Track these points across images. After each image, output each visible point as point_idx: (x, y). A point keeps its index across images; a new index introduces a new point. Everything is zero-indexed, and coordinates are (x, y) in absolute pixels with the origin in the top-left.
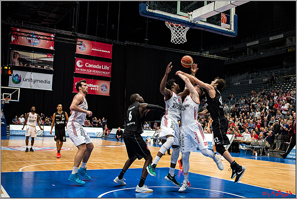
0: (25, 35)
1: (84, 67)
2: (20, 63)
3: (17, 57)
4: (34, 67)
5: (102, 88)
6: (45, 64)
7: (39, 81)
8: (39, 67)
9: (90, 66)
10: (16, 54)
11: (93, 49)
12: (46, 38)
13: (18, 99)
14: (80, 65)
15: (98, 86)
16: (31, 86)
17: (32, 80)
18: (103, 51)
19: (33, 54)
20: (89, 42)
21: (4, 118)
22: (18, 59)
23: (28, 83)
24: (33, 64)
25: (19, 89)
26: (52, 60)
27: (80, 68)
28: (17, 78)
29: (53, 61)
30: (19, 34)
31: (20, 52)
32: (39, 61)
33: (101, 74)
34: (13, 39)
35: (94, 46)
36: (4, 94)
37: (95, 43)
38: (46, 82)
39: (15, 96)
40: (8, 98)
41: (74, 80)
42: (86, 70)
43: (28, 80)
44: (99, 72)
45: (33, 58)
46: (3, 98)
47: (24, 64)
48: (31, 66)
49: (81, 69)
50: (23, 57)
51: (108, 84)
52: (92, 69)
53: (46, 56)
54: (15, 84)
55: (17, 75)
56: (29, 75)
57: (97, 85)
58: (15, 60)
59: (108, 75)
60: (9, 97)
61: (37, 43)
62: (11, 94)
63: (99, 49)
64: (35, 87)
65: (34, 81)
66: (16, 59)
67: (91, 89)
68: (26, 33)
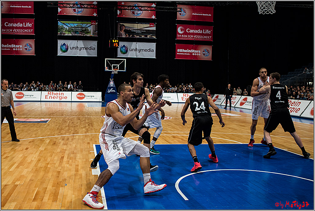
0: (128, 8)
1: (185, 33)
2: (126, 35)
3: (123, 29)
4: (138, 37)
5: (204, 53)
6: (148, 33)
7: (143, 50)
8: (143, 36)
9: (191, 31)
10: (122, 26)
11: (194, 14)
12: (146, 8)
13: (125, 69)
14: (181, 31)
15: (200, 52)
16: (137, 56)
18: (203, 15)
19: (137, 25)
20: (190, 6)
21: (115, 86)
22: (124, 31)
23: (134, 52)
24: (138, 34)
26: (154, 28)
27: (181, 34)
28: (124, 48)
29: (155, 30)
30: (122, 8)
31: (125, 24)
32: (143, 31)
33: (202, 38)
34: (119, 12)
35: (194, 12)
36: (112, 65)
37: (196, 7)
38: (150, 50)
39: (122, 67)
40: (116, 68)
41: (176, 47)
42: (188, 36)
43: (134, 50)
44: (201, 37)
45: (137, 29)
46: (112, 69)
47: (129, 35)
48: (135, 36)
49: (183, 36)
50: (128, 28)
51: (210, 48)
52: (193, 34)
53: (149, 25)
55: (124, 46)
56: (134, 45)
57: (199, 50)
58: (121, 32)
59: (210, 39)
60: (117, 68)
61: (140, 14)
62: (118, 65)
63: (199, 13)
64: (140, 56)
65: (139, 50)
66: (123, 31)
67: (193, 54)
68: (128, 6)
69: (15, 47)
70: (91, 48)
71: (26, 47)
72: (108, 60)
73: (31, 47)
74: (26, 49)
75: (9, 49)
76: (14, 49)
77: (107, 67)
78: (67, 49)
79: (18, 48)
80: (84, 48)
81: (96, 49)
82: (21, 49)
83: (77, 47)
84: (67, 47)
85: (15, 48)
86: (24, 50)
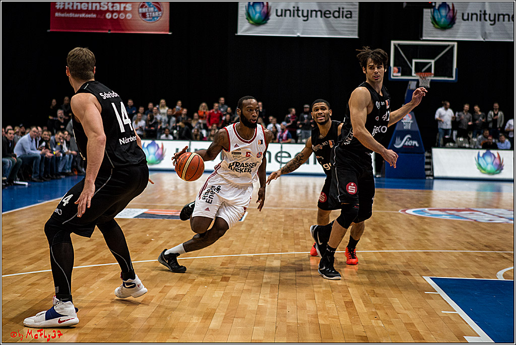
7: (506, 17)
13: (454, 75)
16: (484, 35)
17: (487, 17)
21: (417, 129)
23: (476, 24)
25: (456, 44)
28: (443, 12)
36: (414, 61)
39: (443, 67)
40: (426, 71)
43: (474, 16)
46: (413, 74)
54: (439, 32)
55: (444, 5)
60: (429, 70)
62: (433, 62)
64: (495, 35)
65: (492, 18)
69: (111, 9)
70: (339, 12)
71: (144, 10)
72: (399, 45)
73: (160, 10)
74: (144, 15)
75: (94, 16)
76: (108, 16)
77: (396, 69)
78: (266, 17)
79: (119, 12)
80: (319, 13)
81: (356, 15)
82: (129, 16)
83: (298, 10)
84: (265, 8)
85: (112, 12)
86: (139, 17)
